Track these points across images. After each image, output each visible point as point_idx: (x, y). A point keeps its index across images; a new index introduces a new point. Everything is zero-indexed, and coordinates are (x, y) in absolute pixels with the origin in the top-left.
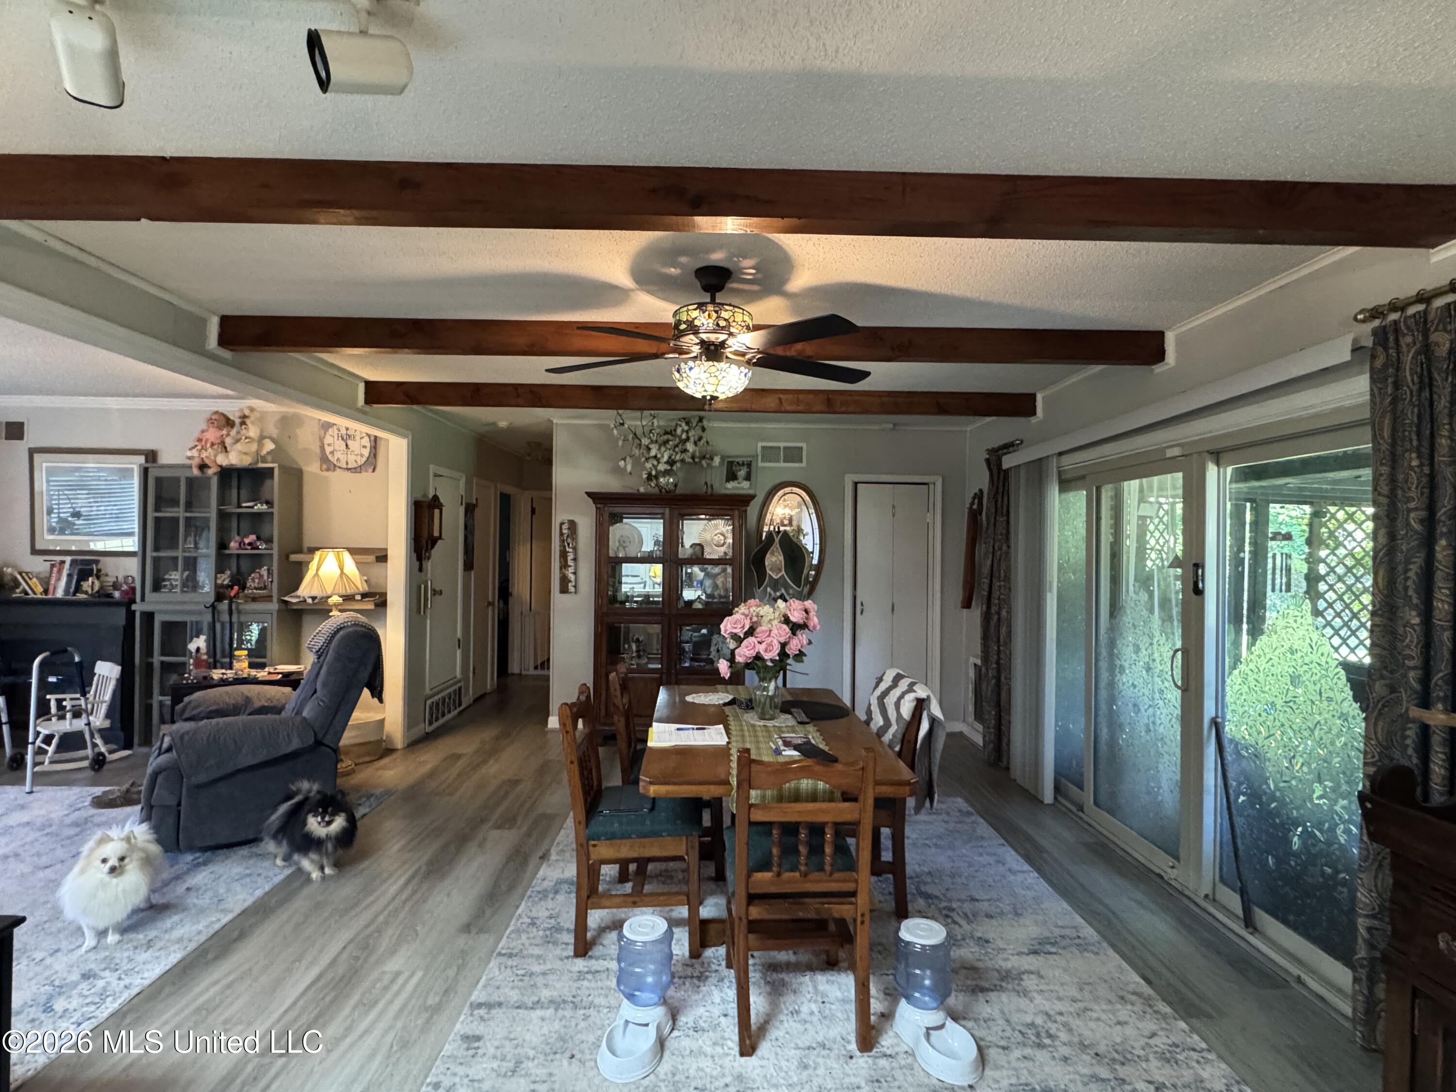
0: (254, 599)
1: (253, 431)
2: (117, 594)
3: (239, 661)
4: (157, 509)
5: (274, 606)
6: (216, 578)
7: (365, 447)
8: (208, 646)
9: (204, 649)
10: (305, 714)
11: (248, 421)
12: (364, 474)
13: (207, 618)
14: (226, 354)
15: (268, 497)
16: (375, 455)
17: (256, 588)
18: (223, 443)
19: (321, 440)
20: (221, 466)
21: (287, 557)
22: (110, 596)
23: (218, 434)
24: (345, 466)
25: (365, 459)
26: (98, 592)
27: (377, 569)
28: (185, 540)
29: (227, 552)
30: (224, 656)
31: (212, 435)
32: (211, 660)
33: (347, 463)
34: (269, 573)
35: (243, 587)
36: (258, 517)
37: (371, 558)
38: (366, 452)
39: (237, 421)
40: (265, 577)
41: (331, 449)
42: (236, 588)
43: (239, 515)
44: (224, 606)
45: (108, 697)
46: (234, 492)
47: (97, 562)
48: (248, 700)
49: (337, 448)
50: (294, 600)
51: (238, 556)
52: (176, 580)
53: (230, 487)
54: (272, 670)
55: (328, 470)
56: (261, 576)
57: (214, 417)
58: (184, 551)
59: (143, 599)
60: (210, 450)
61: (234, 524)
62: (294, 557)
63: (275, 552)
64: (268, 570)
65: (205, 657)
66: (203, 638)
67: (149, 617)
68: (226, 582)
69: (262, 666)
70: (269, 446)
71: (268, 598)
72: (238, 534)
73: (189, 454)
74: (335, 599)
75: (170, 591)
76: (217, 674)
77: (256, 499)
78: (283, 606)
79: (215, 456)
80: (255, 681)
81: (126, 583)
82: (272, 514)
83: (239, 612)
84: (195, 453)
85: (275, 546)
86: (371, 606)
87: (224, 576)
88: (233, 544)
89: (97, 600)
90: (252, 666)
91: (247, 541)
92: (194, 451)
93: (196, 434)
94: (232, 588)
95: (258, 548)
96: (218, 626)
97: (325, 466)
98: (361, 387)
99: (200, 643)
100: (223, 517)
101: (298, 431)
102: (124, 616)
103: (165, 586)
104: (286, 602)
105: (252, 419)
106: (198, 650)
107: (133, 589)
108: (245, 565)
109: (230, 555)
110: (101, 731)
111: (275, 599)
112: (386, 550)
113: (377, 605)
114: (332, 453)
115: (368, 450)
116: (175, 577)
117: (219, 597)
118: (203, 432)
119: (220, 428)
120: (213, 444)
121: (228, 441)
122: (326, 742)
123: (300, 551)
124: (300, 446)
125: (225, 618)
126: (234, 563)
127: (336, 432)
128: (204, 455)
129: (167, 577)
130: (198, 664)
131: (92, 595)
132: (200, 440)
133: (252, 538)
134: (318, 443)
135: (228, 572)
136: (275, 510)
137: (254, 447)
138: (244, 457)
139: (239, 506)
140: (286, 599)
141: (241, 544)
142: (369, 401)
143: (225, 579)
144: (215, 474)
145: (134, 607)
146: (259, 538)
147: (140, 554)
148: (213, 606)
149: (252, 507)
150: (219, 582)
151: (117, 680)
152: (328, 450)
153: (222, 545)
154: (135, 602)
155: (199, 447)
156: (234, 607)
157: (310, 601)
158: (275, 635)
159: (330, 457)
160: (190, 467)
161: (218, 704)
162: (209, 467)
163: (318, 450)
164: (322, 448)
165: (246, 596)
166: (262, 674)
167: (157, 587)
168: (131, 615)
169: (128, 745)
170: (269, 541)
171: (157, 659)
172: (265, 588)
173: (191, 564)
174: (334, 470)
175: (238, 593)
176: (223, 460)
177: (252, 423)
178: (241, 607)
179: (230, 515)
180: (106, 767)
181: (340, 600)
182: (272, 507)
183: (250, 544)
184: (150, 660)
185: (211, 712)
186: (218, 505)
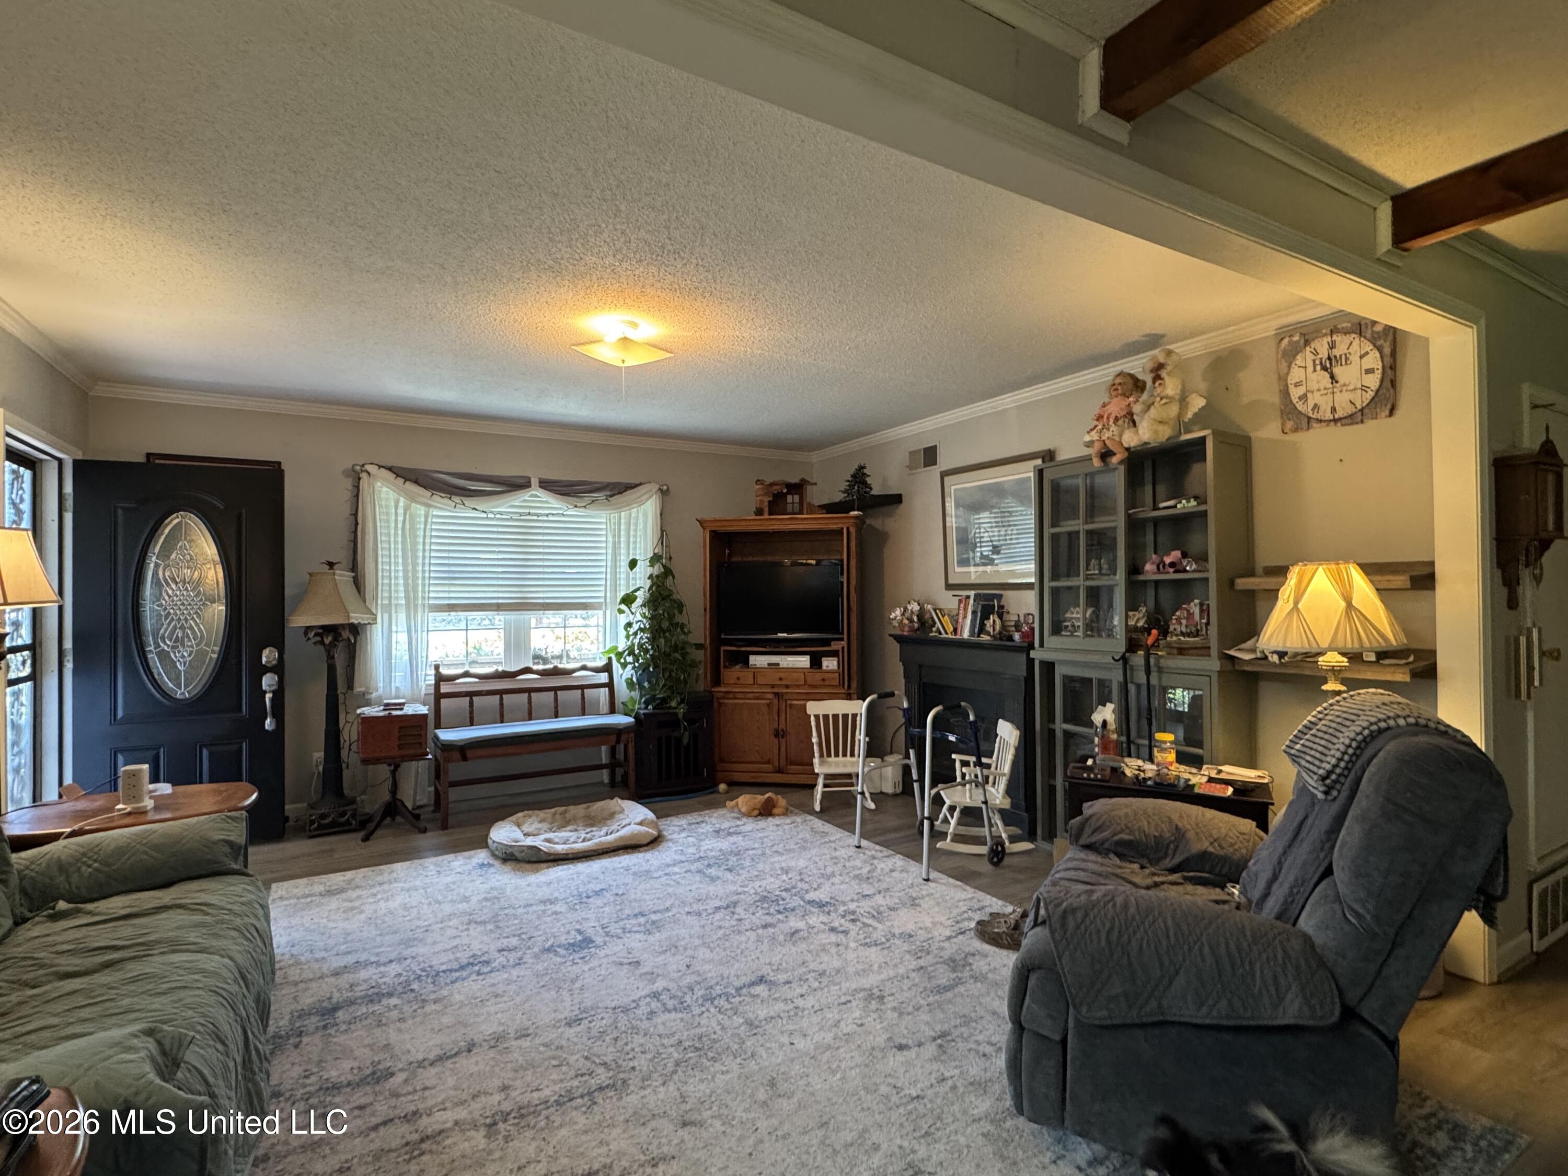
0: (1182, 651)
1: (1171, 387)
2: (1017, 636)
3: (1163, 750)
4: (1053, 525)
5: (1213, 664)
6: (1127, 617)
7: (1369, 371)
8: (1119, 721)
9: (1112, 725)
10: (1306, 923)
11: (1163, 373)
12: (1370, 424)
13: (1116, 676)
14: (1118, 131)
15: (1197, 491)
16: (1393, 383)
17: (1183, 634)
18: (1130, 415)
19: (1283, 379)
20: (1128, 449)
21: (1232, 583)
22: (1011, 638)
23: (1124, 403)
24: (1329, 416)
25: (1370, 394)
26: (1000, 633)
27: (1414, 603)
28: (1088, 565)
29: (1141, 578)
30: (1140, 736)
31: (1116, 407)
32: (1124, 739)
33: (1334, 410)
34: (1202, 611)
35: (1165, 632)
36: (1182, 523)
37: (1401, 580)
38: (1373, 381)
39: (1148, 378)
40: (1197, 617)
41: (1301, 390)
42: (1154, 632)
43: (1156, 522)
44: (1138, 659)
45: (1007, 769)
46: (1149, 489)
47: (1000, 596)
48: (1179, 834)
49: (1313, 386)
50: (1247, 657)
51: (1157, 583)
52: (1078, 619)
53: (1142, 484)
54: (1213, 774)
55: (1296, 430)
56: (1190, 615)
57: (1118, 381)
58: (1087, 578)
59: (1042, 645)
60: (1113, 428)
61: (1150, 537)
62: (1243, 583)
63: (1212, 575)
64: (1201, 605)
65: (1115, 736)
66: (1110, 707)
67: (1049, 667)
68: (1140, 624)
69: (1196, 762)
70: (1197, 403)
71: (1204, 651)
72: (1155, 553)
73: (1087, 438)
74: (1332, 659)
75: (1072, 633)
76: (1131, 766)
77: (1178, 493)
78: (1229, 667)
79: (1121, 436)
80: (1187, 795)
81: (1027, 624)
82: (1204, 514)
83: (1160, 670)
84: (1094, 436)
85: (1212, 565)
86: (1402, 676)
87: (1138, 615)
88: (1148, 567)
89: (999, 642)
90: (1182, 758)
91: (1168, 560)
92: (1093, 433)
93: (1097, 411)
94: (1149, 634)
95: (1186, 571)
96: (1132, 688)
97: (1289, 425)
98: (1385, 213)
99: (1105, 714)
100: (1134, 526)
101: (1240, 375)
102: (1025, 663)
103: (1067, 627)
104: (1233, 658)
105: (1169, 368)
106: (1105, 723)
107: (1032, 629)
108: (1166, 597)
109: (1145, 582)
110: (1002, 812)
111: (1214, 652)
112: (1432, 564)
113: (1415, 675)
114: (1303, 398)
115: (1378, 375)
116: (1077, 615)
117: (1132, 646)
118: (1104, 405)
119: (1125, 395)
120: (1117, 419)
121: (1137, 408)
122: (1366, 1014)
123: (1251, 573)
124: (1245, 400)
125: (1141, 678)
126: (1151, 593)
127: (1310, 357)
128: (1106, 435)
129: (1068, 615)
130: (1106, 746)
131: (993, 636)
132: (1099, 418)
133: (1175, 555)
134: (1275, 387)
135: (1144, 610)
136: (1210, 507)
137: (1174, 410)
138: (1161, 428)
139: (1156, 508)
140: (1232, 652)
141: (1160, 567)
142: (1402, 236)
143: (1139, 619)
144: (1121, 462)
145: (1033, 654)
146: (1185, 555)
147: (1037, 587)
148: (1124, 659)
149: (1175, 506)
150: (1131, 623)
151: (1017, 749)
152: (1295, 393)
153: (1134, 569)
154: (1033, 648)
155: (1100, 427)
156: (1152, 661)
157: (1275, 658)
158: (1216, 713)
159: (1300, 406)
160: (1088, 458)
161: (1131, 832)
162: (1115, 454)
163: (1276, 399)
164: (1285, 393)
165: (1169, 646)
166: (1198, 779)
167: (1057, 629)
168: (1031, 662)
169: (1031, 836)
170: (1202, 558)
171: (1060, 726)
172: (1197, 634)
173: (1094, 595)
174: (1309, 428)
175: (1157, 640)
176: (1131, 439)
177: (1169, 374)
178: (1163, 662)
179: (1145, 521)
180: (1007, 861)
181: (1344, 661)
182: (1205, 502)
183: (1172, 565)
184: (1052, 726)
185: (1120, 843)
186: (1127, 509)
